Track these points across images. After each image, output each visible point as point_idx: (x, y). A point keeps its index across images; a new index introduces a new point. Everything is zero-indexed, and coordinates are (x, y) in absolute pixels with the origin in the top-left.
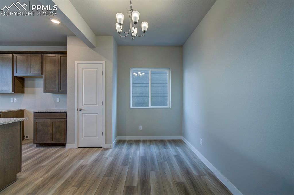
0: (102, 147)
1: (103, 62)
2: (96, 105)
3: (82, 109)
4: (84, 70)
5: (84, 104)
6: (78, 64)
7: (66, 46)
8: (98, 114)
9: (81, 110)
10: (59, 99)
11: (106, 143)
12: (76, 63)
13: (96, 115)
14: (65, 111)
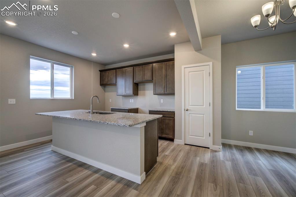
0: (209, 148)
1: (211, 63)
2: (203, 106)
3: (189, 109)
4: (190, 73)
5: (190, 105)
6: (185, 68)
7: (174, 53)
8: (205, 115)
9: (187, 110)
10: (163, 100)
11: (214, 144)
12: (183, 67)
13: (203, 115)
14: (174, 111)
